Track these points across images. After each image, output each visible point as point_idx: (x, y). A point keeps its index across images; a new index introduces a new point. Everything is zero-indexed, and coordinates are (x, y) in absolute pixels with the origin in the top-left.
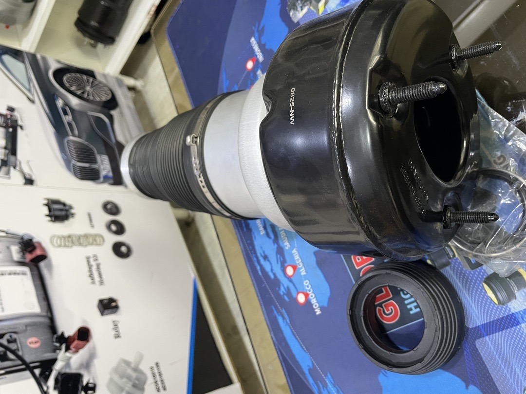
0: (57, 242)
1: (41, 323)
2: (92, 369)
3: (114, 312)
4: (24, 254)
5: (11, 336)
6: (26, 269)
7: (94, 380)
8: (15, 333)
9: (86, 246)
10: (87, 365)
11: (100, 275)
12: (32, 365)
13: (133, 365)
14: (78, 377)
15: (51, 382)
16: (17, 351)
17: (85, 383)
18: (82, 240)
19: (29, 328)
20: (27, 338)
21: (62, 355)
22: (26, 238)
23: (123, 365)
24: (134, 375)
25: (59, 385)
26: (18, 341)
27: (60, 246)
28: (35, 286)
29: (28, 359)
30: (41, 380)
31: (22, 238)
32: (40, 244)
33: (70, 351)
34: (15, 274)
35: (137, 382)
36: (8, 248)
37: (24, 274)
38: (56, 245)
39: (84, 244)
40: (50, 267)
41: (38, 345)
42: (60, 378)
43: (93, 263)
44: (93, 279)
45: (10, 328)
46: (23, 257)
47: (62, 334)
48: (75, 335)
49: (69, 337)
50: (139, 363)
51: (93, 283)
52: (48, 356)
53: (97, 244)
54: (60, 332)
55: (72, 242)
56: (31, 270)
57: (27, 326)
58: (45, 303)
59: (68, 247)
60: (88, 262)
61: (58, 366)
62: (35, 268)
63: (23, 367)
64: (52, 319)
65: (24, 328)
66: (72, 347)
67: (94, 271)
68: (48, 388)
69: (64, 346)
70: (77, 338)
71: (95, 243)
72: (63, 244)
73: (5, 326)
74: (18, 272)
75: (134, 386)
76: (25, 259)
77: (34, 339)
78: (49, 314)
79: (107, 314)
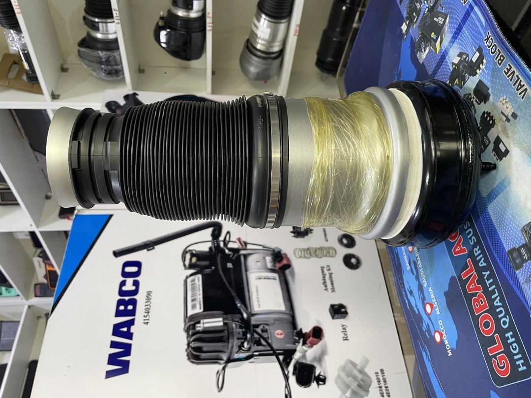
0: (298, 254)
1: (285, 319)
2: (324, 364)
3: (344, 317)
4: (275, 263)
5: (264, 327)
6: (276, 275)
7: (324, 373)
8: (267, 325)
9: (321, 257)
10: (320, 359)
11: (332, 284)
12: (277, 352)
13: (359, 367)
14: (312, 368)
15: (291, 368)
16: (267, 339)
17: (317, 374)
18: (317, 253)
19: (276, 322)
20: (275, 330)
21: (300, 347)
22: (276, 250)
23: (350, 365)
24: (360, 376)
25: (297, 372)
26: (269, 331)
27: (301, 257)
28: (282, 289)
29: (275, 346)
30: (284, 365)
31: (274, 251)
32: (286, 255)
33: (307, 346)
34: (268, 279)
35: (362, 383)
36: (264, 258)
37: (275, 279)
38: (298, 256)
39: (319, 256)
40: (293, 274)
41: (282, 336)
42: (297, 366)
43: (326, 272)
44: (326, 286)
45: (264, 321)
46: (274, 265)
47: (301, 330)
48: (310, 332)
49: (306, 333)
50: (364, 367)
51: (326, 289)
52: (290, 346)
53: (330, 256)
54: (299, 328)
55: (310, 254)
56: (280, 276)
57: (275, 320)
58: (288, 303)
59: (306, 258)
60: (323, 272)
61: (297, 356)
62: (282, 275)
63: (272, 352)
64: (293, 317)
65: (273, 322)
66: (308, 342)
67: (327, 280)
68: (288, 372)
69: (301, 340)
70: (311, 335)
71: (328, 255)
72: (303, 255)
73: (261, 318)
74: (270, 277)
75: (359, 386)
76: (275, 267)
77: (279, 331)
78: (291, 312)
79: (337, 318)
